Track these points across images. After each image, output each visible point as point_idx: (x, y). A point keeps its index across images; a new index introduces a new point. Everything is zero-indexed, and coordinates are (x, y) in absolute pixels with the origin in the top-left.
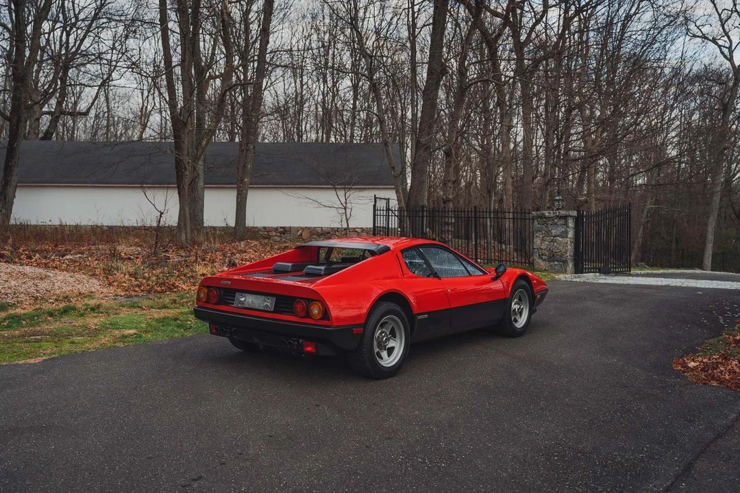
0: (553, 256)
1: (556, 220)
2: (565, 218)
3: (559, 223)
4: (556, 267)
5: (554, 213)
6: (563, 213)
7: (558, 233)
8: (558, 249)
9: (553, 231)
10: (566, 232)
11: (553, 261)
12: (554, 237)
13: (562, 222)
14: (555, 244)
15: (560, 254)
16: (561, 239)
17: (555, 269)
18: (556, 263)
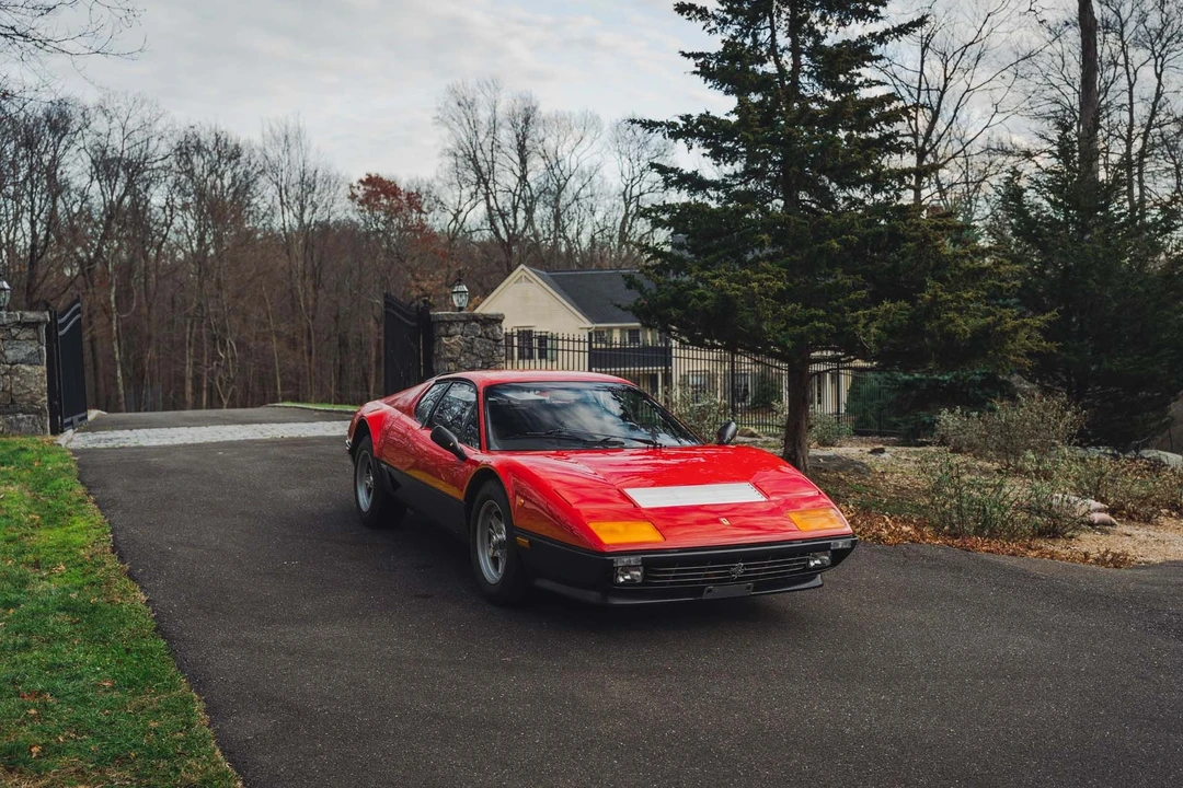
0: (13, 402)
1: (14, 331)
2: (35, 325)
3: (22, 337)
4: (23, 425)
5: (8, 316)
6: (31, 316)
7: (22, 356)
8: (23, 387)
9: (9, 353)
10: (40, 356)
11: (14, 413)
12: (12, 364)
13: (29, 333)
14: (17, 379)
15: (28, 397)
16: (28, 369)
17: (19, 429)
18: (20, 416)
